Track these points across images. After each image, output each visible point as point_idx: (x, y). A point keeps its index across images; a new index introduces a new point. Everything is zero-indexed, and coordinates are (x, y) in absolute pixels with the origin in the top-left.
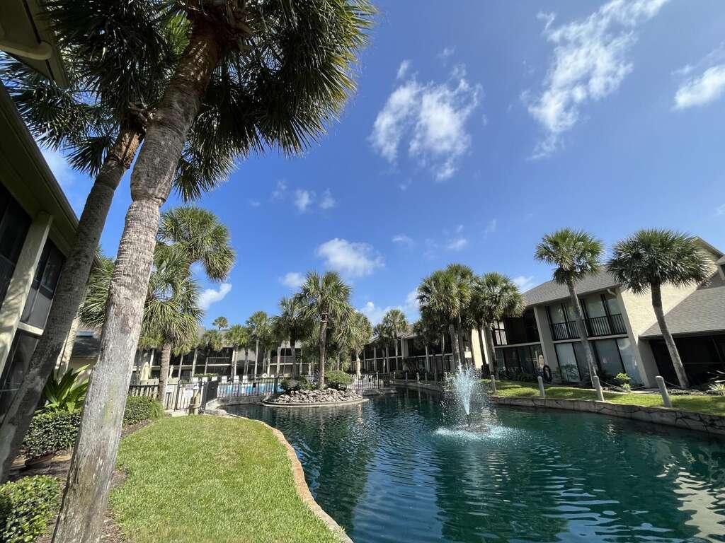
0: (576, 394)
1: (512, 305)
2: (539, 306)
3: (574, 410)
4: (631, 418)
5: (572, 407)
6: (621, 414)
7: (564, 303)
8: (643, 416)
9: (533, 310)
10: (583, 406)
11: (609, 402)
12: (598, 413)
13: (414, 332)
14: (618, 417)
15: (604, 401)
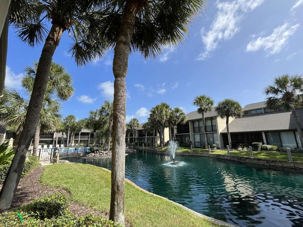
0: (202, 151)
1: (183, 120)
2: (191, 121)
3: (201, 156)
4: (218, 158)
5: (200, 155)
6: (215, 157)
7: (199, 120)
8: (222, 157)
9: (189, 122)
10: (204, 155)
11: (212, 153)
12: (209, 157)
13: (143, 127)
14: (214, 158)
15: (210, 153)
